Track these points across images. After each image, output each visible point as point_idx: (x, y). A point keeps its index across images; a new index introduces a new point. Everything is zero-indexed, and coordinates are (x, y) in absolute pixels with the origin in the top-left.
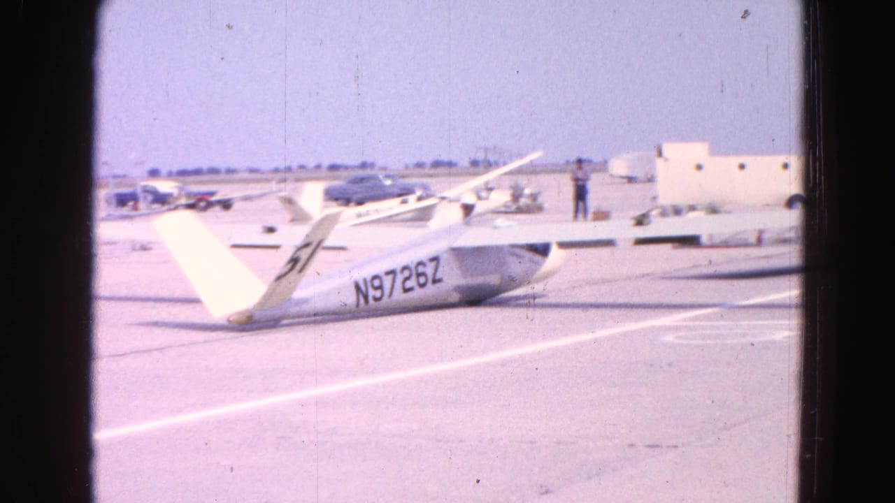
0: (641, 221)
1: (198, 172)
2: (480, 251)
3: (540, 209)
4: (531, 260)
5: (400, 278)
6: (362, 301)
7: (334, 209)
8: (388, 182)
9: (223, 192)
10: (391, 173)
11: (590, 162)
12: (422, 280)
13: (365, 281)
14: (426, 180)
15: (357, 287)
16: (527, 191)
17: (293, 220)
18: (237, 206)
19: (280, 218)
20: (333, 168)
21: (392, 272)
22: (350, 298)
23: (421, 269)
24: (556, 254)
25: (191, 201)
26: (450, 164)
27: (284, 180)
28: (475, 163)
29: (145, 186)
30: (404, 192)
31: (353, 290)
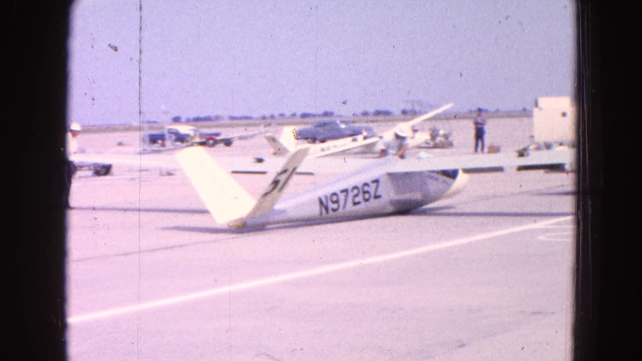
0: (522, 154)
1: (208, 119)
2: (407, 175)
3: (451, 145)
4: (444, 182)
5: (351, 195)
6: (324, 212)
7: (304, 145)
8: (343, 126)
9: (225, 134)
10: (345, 120)
11: (486, 111)
12: (367, 196)
13: (326, 197)
14: (371, 125)
15: (321, 202)
16: (442, 132)
17: (275, 154)
18: (236, 143)
19: (266, 152)
20: (304, 116)
21: (345, 191)
22: (315, 210)
23: (366, 188)
24: (462, 178)
25: (203, 140)
26: (387, 113)
27: (269, 125)
28: (404, 112)
29: (170, 129)
30: (354, 134)
31: (318, 203)
